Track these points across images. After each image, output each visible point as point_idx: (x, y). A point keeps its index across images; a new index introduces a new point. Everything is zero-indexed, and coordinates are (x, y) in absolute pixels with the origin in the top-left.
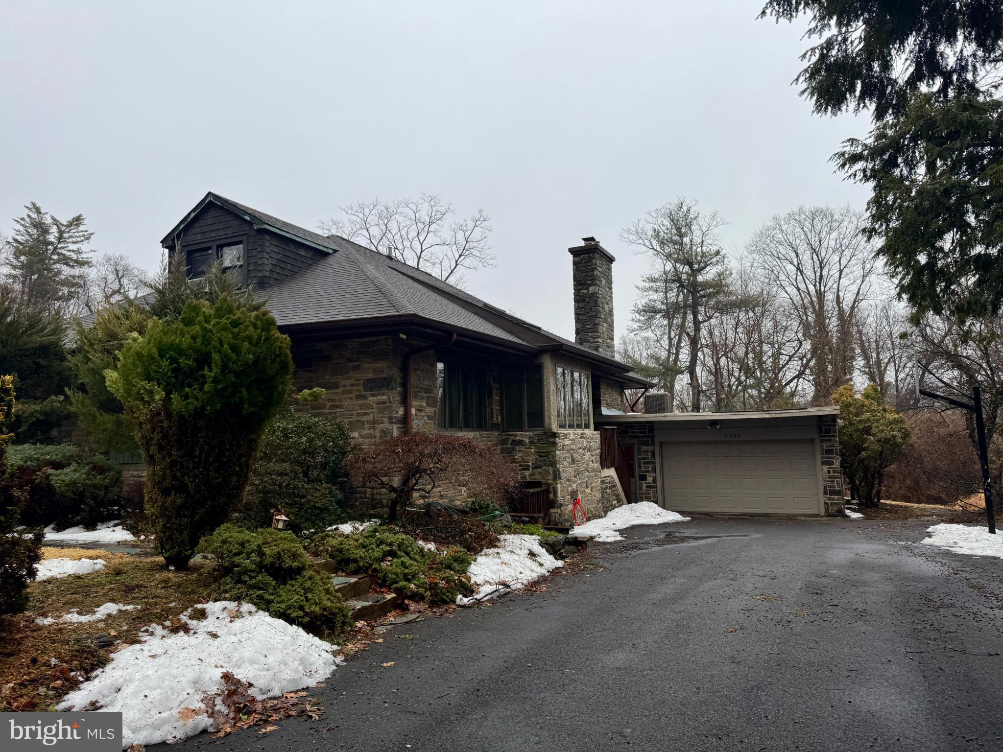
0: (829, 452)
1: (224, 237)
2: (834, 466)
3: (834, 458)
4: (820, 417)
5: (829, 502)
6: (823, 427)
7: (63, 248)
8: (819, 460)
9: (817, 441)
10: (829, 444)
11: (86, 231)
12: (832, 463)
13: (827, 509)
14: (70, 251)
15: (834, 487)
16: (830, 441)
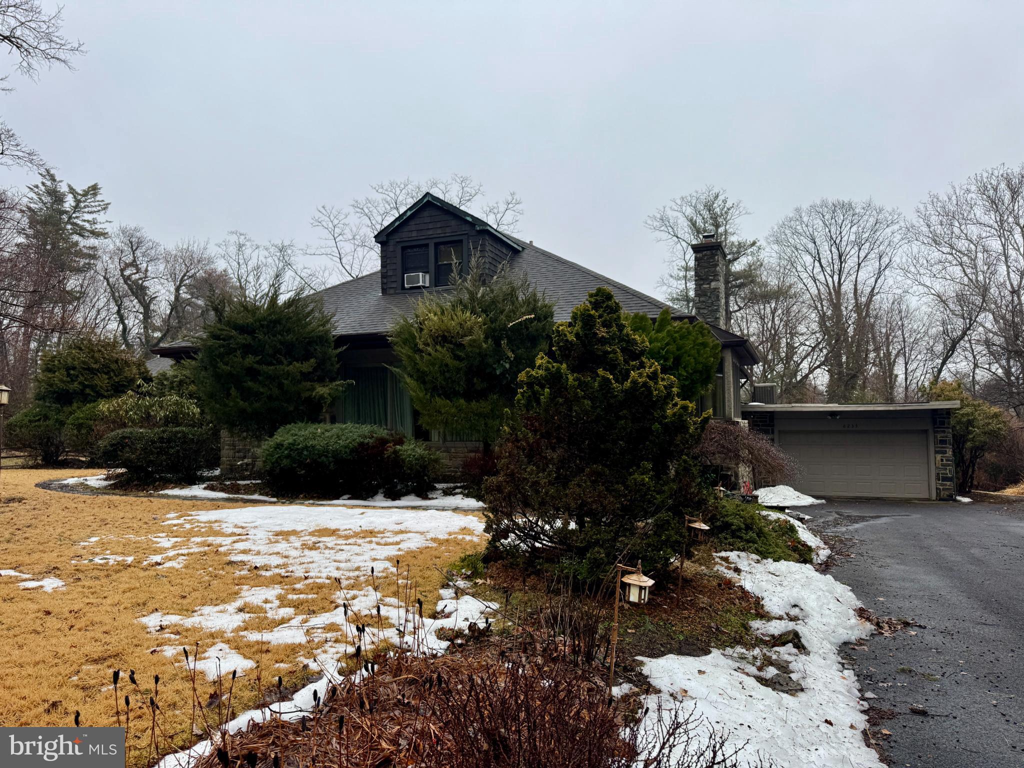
0: (943, 442)
1: (443, 235)
2: (947, 455)
3: (947, 448)
4: (934, 411)
5: (941, 487)
6: (938, 420)
7: (77, 217)
8: (932, 450)
9: (931, 432)
10: (942, 435)
11: (103, 201)
12: (945, 452)
13: (938, 494)
14: (85, 221)
15: (947, 474)
16: (944, 432)
